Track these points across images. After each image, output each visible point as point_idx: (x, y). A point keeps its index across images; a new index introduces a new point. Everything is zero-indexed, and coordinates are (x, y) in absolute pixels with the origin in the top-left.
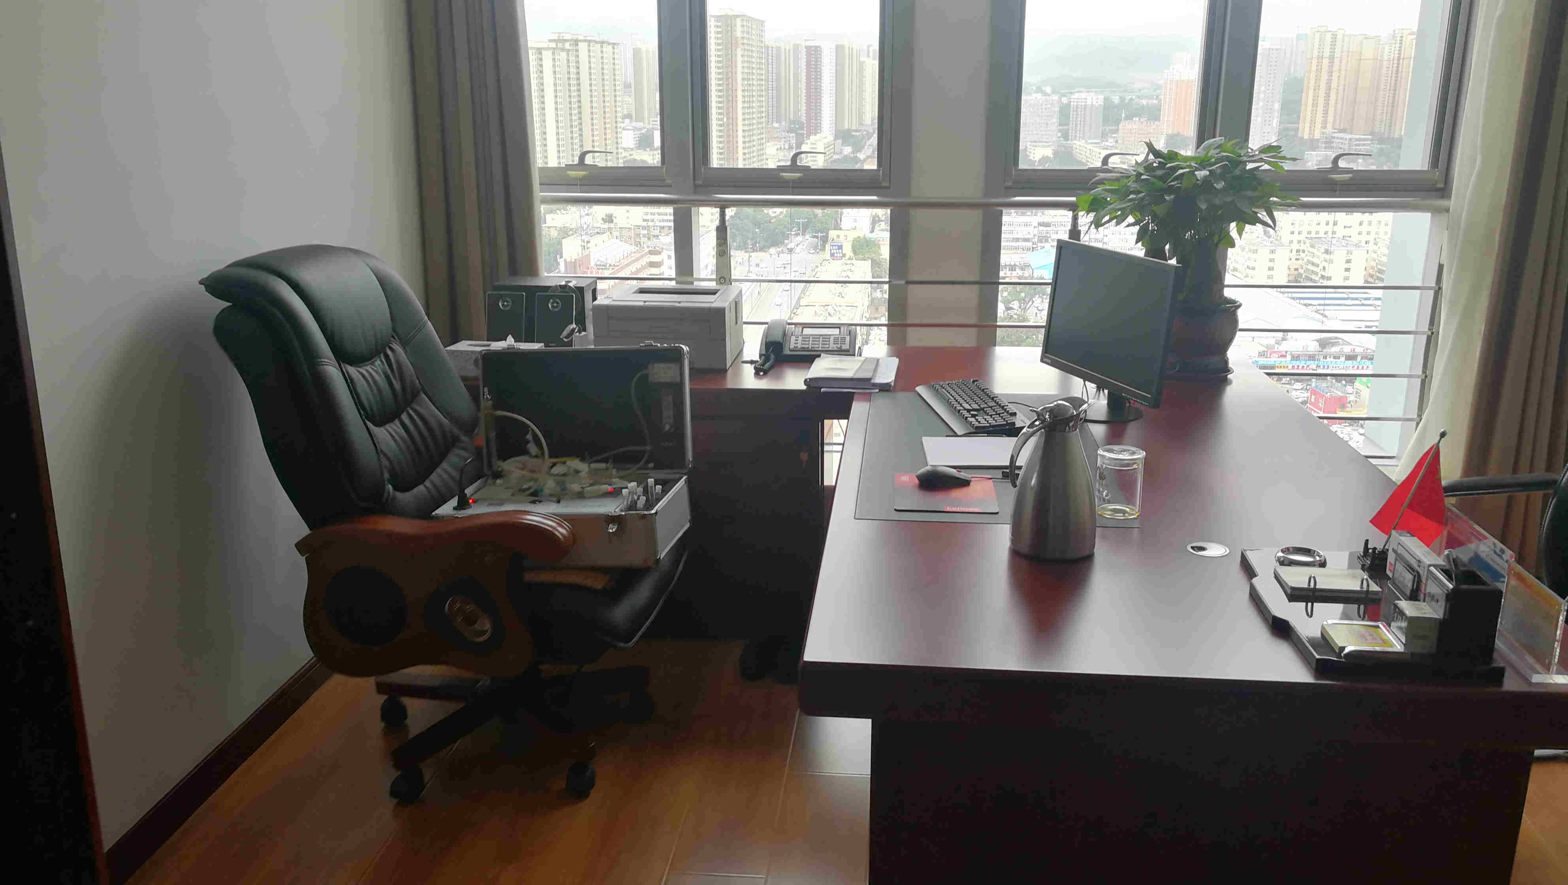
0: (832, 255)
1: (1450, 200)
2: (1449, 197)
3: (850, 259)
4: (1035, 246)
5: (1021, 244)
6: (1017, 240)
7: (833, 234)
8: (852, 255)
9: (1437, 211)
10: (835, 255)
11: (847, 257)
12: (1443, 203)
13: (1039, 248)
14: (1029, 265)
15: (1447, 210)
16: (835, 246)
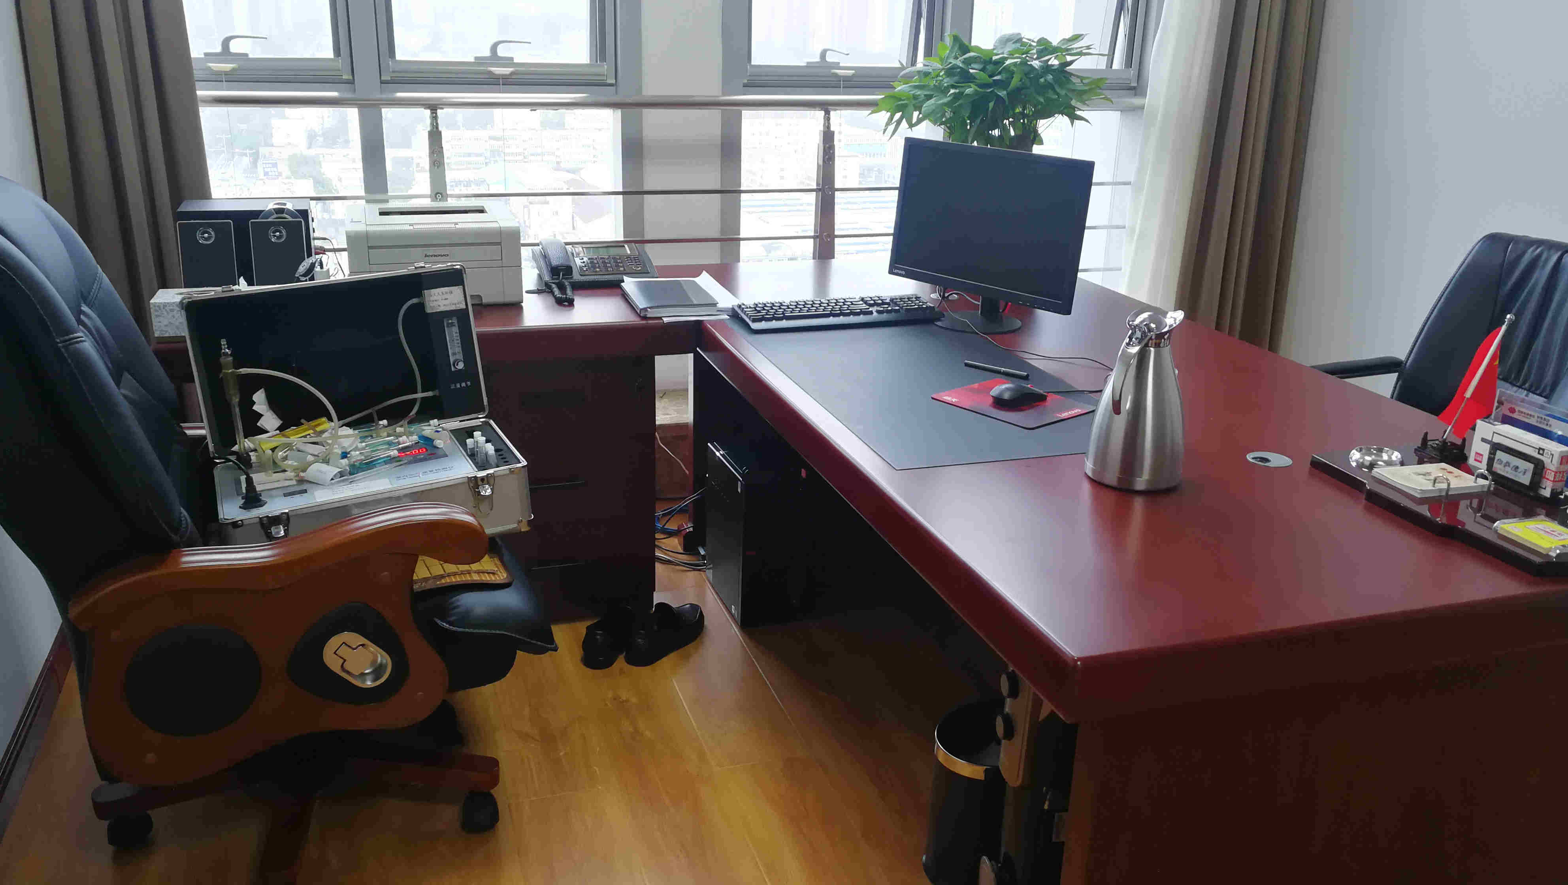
0: (266, 174)
1: (1146, 98)
2: (1144, 94)
3: (287, 178)
4: (488, 161)
5: (473, 159)
6: (469, 155)
7: (263, 150)
8: (289, 173)
9: (1126, 110)
10: (270, 173)
11: (284, 175)
12: (1137, 101)
13: (492, 162)
14: (485, 181)
15: (1142, 108)
16: (268, 163)
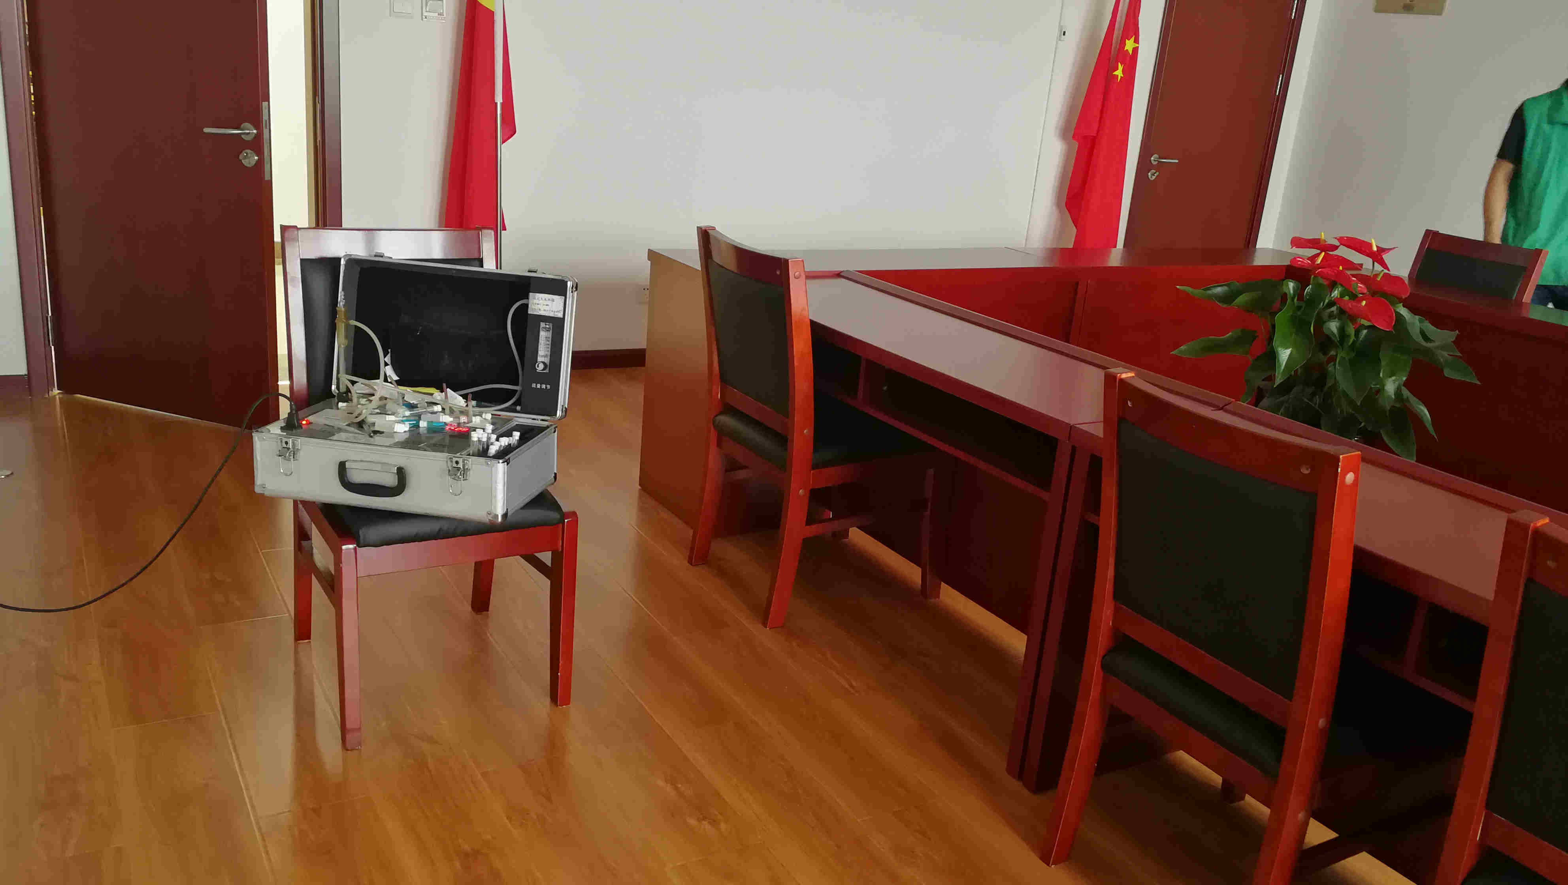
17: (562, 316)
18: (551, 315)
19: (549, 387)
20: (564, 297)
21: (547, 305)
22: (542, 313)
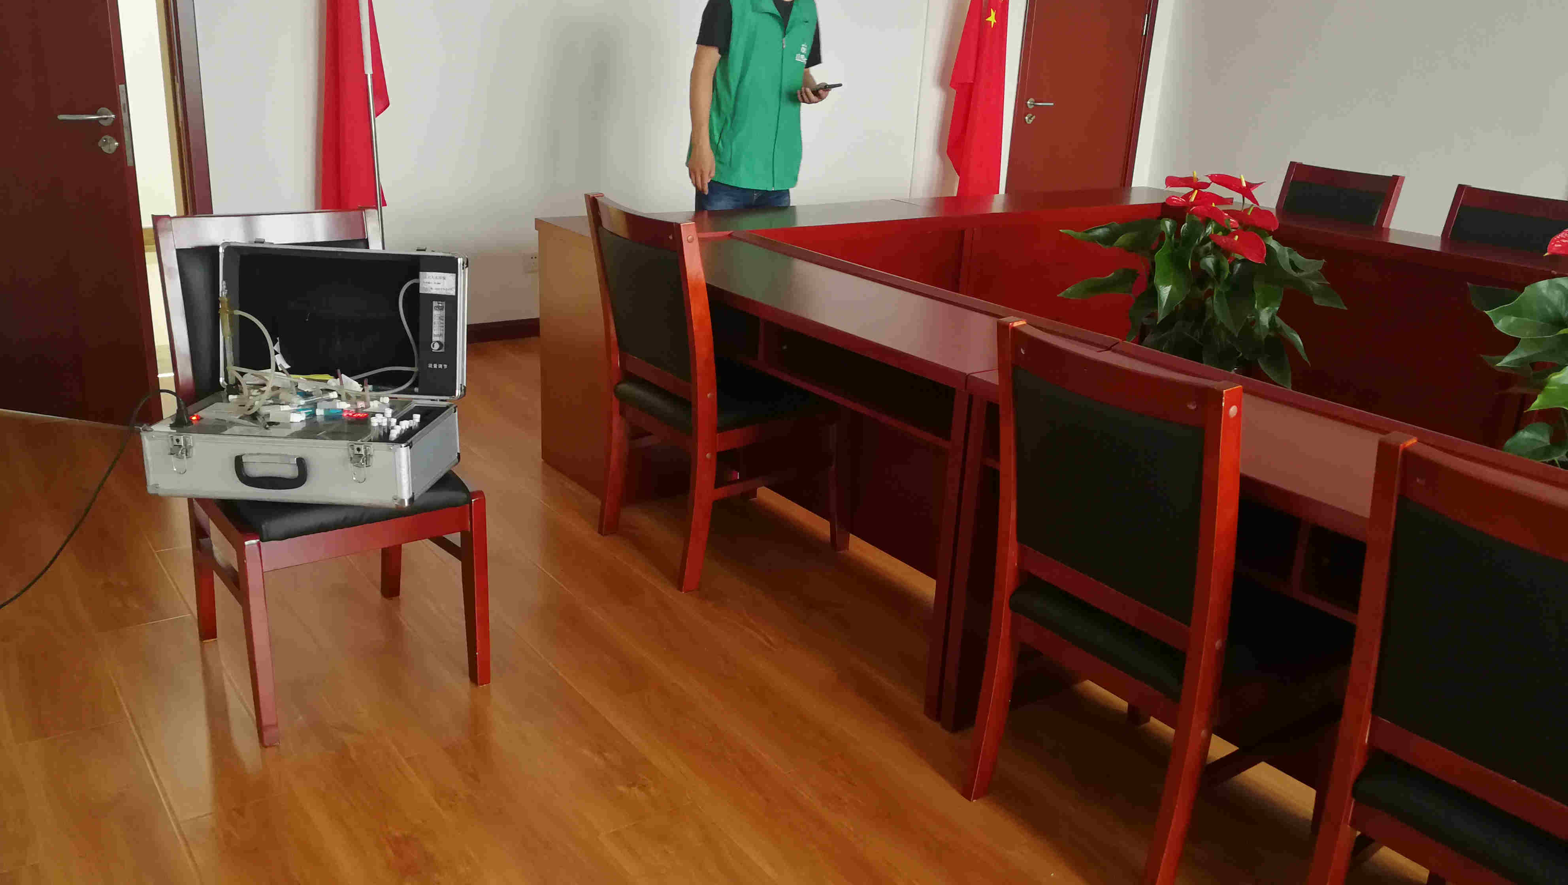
17: (453, 293)
18: (444, 293)
19: (445, 366)
20: (455, 274)
21: (439, 283)
22: (434, 292)
